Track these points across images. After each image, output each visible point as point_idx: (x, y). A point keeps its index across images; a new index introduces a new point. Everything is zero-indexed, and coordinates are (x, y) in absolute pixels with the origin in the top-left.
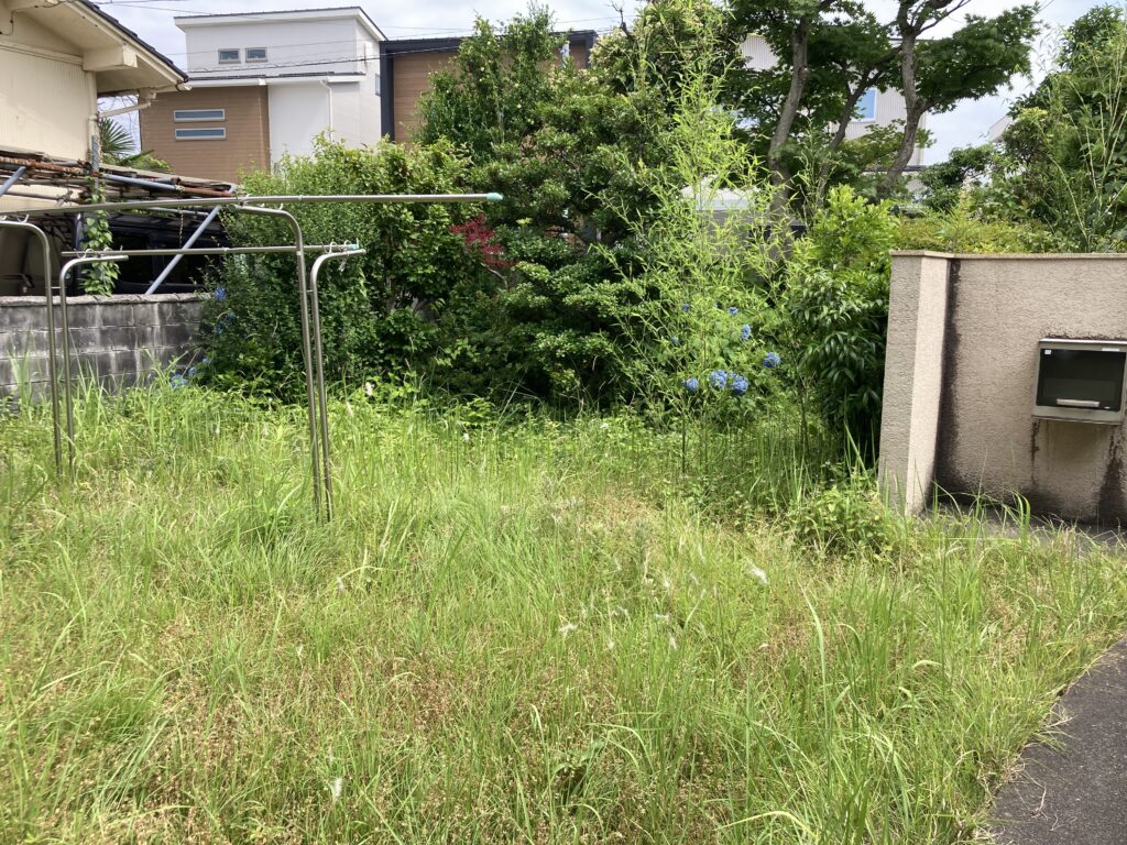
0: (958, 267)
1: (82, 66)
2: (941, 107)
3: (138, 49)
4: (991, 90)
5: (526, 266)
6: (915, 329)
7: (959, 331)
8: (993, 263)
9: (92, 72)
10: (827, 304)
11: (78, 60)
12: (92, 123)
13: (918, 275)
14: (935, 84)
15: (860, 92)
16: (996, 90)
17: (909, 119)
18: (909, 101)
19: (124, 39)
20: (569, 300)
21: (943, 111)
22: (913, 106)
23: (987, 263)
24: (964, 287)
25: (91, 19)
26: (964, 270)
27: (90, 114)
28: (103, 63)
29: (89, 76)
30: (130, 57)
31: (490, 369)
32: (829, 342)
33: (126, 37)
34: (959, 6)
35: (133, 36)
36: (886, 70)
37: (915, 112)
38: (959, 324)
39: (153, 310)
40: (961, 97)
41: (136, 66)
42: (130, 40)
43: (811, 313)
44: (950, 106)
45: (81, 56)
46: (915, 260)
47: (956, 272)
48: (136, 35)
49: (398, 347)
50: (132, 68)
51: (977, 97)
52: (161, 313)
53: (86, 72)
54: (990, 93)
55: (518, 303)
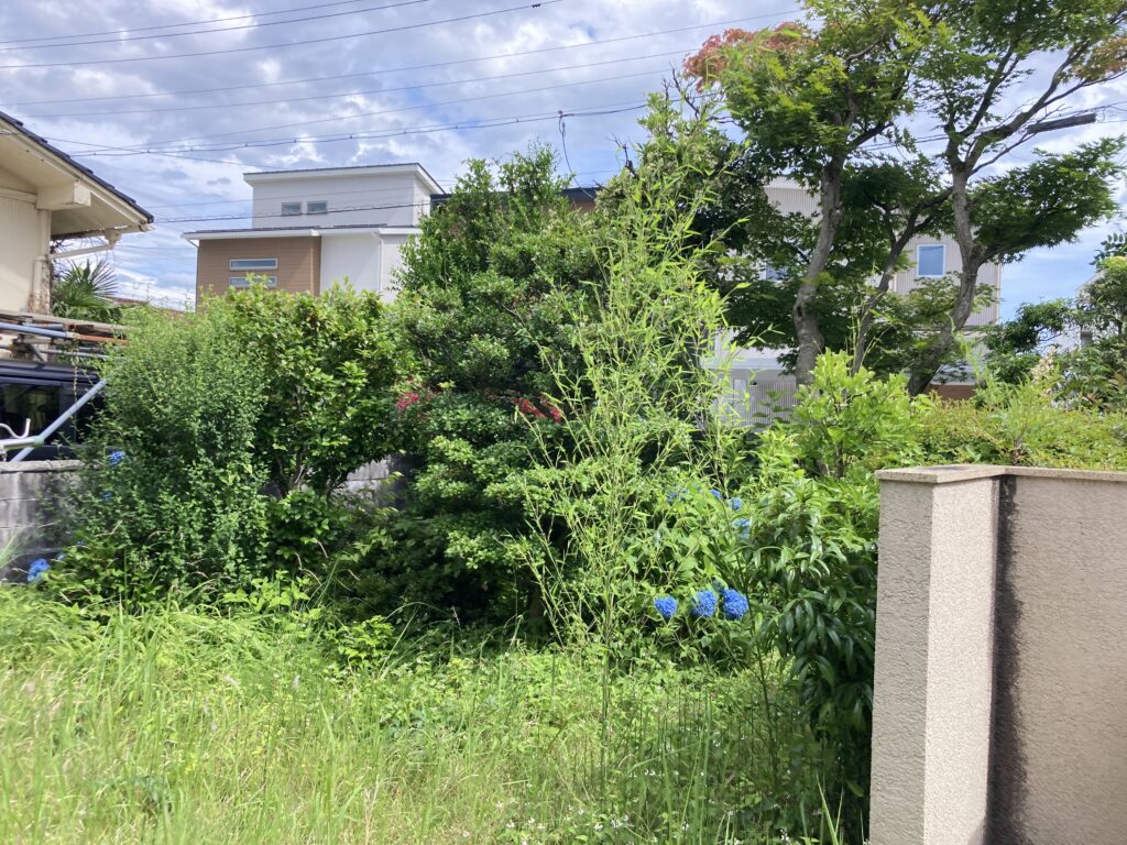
0: (1013, 489)
1: (35, 204)
2: (1006, 256)
3: (94, 187)
4: (1068, 236)
5: (441, 442)
6: (926, 617)
7: (1020, 596)
8: (1073, 487)
9: (47, 210)
10: (792, 543)
11: (31, 198)
12: (39, 265)
13: (928, 517)
14: (998, 230)
15: (906, 237)
16: (1075, 236)
17: (965, 269)
18: (964, 248)
19: (77, 177)
20: (491, 490)
21: (1009, 260)
22: (970, 254)
23: (1062, 486)
24: (1023, 522)
25: (36, 154)
26: (1023, 495)
27: (40, 254)
28: (55, 203)
29: (44, 214)
30: (82, 195)
31: (408, 570)
32: (793, 610)
33: (79, 174)
34: (1021, 142)
35: (88, 173)
36: (936, 213)
37: (973, 260)
38: (1018, 584)
39: (10, 481)
40: (1031, 245)
41: (89, 203)
42: (85, 177)
43: (766, 554)
44: (1017, 255)
45: (35, 194)
46: (921, 490)
47: (1011, 497)
48: (91, 172)
49: (295, 537)
50: (84, 207)
51: (1051, 245)
52: (23, 485)
53: (39, 210)
54: (1069, 240)
55: (429, 489)
